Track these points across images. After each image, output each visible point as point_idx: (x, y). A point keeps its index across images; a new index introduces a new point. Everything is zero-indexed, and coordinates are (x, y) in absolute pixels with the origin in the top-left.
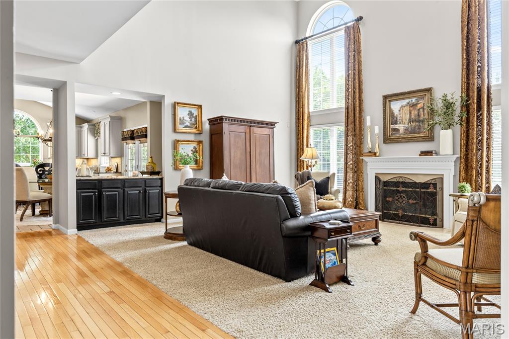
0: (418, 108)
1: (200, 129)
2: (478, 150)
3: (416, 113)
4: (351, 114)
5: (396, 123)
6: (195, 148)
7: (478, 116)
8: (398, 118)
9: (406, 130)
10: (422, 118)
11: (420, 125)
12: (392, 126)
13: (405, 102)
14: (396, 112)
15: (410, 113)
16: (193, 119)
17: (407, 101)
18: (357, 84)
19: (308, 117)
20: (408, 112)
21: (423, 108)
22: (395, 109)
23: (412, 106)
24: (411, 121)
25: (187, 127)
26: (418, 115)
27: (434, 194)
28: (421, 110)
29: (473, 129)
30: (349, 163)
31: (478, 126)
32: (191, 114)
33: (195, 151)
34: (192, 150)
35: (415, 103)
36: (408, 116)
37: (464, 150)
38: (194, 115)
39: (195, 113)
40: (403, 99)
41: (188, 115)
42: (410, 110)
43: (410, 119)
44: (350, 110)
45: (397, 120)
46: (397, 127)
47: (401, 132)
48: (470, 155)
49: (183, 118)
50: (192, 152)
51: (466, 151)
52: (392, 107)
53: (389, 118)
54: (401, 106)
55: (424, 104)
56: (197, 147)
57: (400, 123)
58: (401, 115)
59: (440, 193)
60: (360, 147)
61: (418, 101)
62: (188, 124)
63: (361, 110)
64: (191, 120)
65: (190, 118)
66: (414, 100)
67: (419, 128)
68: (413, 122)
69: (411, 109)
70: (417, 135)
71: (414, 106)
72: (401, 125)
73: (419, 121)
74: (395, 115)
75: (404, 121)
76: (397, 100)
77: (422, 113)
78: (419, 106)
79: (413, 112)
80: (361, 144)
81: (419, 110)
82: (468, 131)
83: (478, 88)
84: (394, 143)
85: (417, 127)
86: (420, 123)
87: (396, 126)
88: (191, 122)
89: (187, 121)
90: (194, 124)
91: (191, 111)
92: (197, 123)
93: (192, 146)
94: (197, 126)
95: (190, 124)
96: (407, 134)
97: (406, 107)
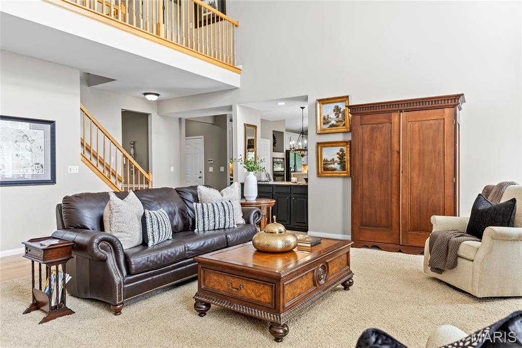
1: (348, 126)
6: (342, 150)
16: (340, 115)
25: (333, 126)
32: (337, 110)
33: (341, 157)
34: (338, 154)
38: (342, 110)
39: (342, 106)
41: (334, 111)
49: (328, 116)
50: (338, 156)
56: (344, 148)
62: (333, 122)
64: (338, 117)
65: (336, 114)
88: (337, 119)
89: (333, 119)
90: (341, 121)
91: (337, 107)
92: (345, 120)
93: (339, 148)
94: (345, 124)
95: (337, 122)
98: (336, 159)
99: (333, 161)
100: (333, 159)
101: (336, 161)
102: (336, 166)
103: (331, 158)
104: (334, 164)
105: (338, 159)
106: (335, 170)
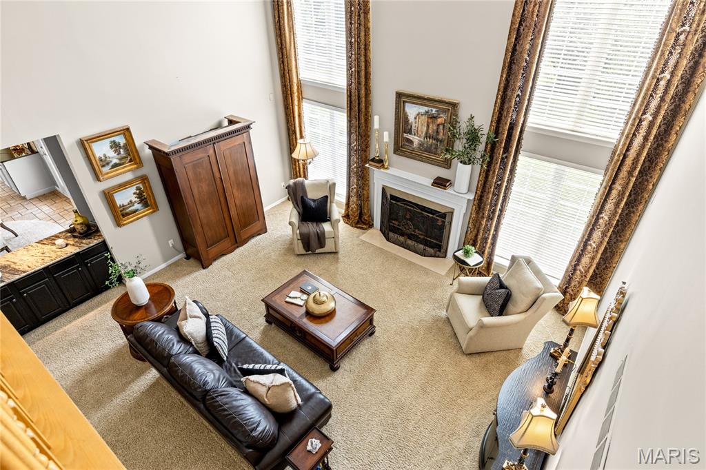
0: (438, 123)
1: (138, 161)
2: (494, 194)
3: (435, 128)
4: (355, 103)
5: (410, 132)
6: (138, 189)
7: (502, 158)
8: (413, 127)
9: (421, 145)
10: (441, 136)
11: (437, 145)
13: (423, 109)
14: (411, 118)
15: (428, 126)
16: (121, 150)
17: (426, 109)
18: (363, 63)
19: (298, 87)
20: (426, 124)
21: (443, 124)
22: (411, 114)
23: (431, 118)
24: (426, 136)
25: (116, 165)
26: (437, 132)
27: (442, 228)
28: (441, 127)
29: (494, 171)
30: (353, 167)
31: (500, 168)
32: (115, 146)
33: (140, 195)
34: (134, 194)
35: (435, 115)
36: (425, 129)
37: (480, 190)
38: (122, 145)
39: (121, 140)
40: (422, 105)
41: (111, 147)
42: (428, 121)
43: (426, 133)
44: (353, 98)
45: (411, 129)
47: (415, 146)
48: (485, 197)
49: (105, 155)
50: (135, 196)
51: (482, 192)
52: (407, 110)
53: (402, 124)
54: (417, 112)
55: (445, 120)
56: (141, 186)
57: (415, 135)
58: (417, 125)
59: (448, 227)
60: (365, 151)
61: (439, 114)
62: (115, 161)
63: (368, 103)
64: (119, 154)
65: (115, 151)
67: (436, 148)
68: (430, 138)
69: (430, 121)
70: (432, 156)
71: (433, 118)
72: (415, 137)
73: (437, 140)
74: (410, 122)
75: (420, 133)
76: (413, 103)
77: (442, 131)
78: (440, 121)
79: (431, 126)
80: (367, 147)
81: (438, 125)
82: (488, 171)
83: (510, 123)
84: (406, 156)
85: (434, 146)
86: (438, 142)
87: (410, 137)
88: (119, 157)
89: (112, 158)
90: (125, 158)
91: (114, 142)
92: (129, 155)
93: (135, 187)
94: (131, 159)
95: (120, 159)
96: (421, 150)
97: (423, 117)
98: (134, 199)
99: (131, 203)
100: (131, 201)
101: (135, 202)
102: (137, 206)
103: (128, 201)
104: (133, 205)
105: (136, 199)
106: (137, 210)
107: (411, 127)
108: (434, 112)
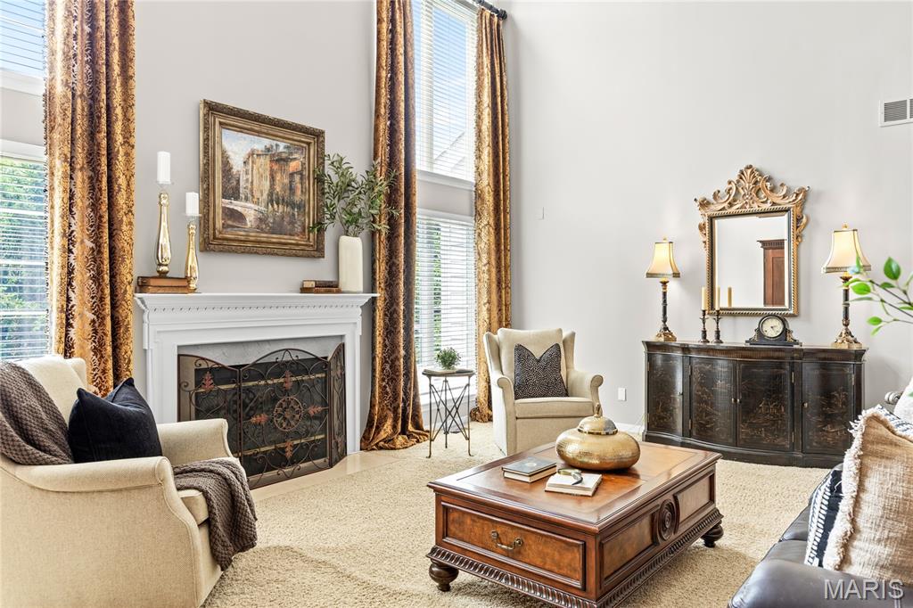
0: (291, 170)
3: (286, 181)
5: (236, 195)
8: (242, 183)
9: (262, 220)
10: (298, 197)
11: (293, 215)
12: (227, 203)
13: (261, 144)
14: (237, 164)
15: (273, 178)
17: (266, 142)
20: (268, 173)
21: (301, 173)
22: (235, 153)
23: (278, 160)
24: (273, 199)
26: (291, 189)
28: (297, 178)
35: (284, 156)
36: (267, 184)
40: (259, 133)
42: (272, 170)
43: (271, 194)
45: (237, 189)
46: (239, 209)
47: (249, 224)
52: (226, 144)
53: (217, 177)
54: (249, 150)
55: (303, 164)
57: (246, 199)
58: (250, 176)
61: (292, 153)
66: (282, 146)
67: (292, 223)
68: (278, 204)
69: (275, 167)
70: (285, 238)
71: (281, 160)
72: (249, 205)
73: (292, 205)
74: (235, 171)
75: (257, 194)
76: (242, 130)
77: (299, 186)
78: (294, 166)
79: (278, 177)
81: (292, 175)
84: (229, 252)
85: (287, 219)
86: (293, 209)
87: (237, 206)
96: (263, 231)
97: (262, 159)
107: (238, 181)
108: (281, 149)
